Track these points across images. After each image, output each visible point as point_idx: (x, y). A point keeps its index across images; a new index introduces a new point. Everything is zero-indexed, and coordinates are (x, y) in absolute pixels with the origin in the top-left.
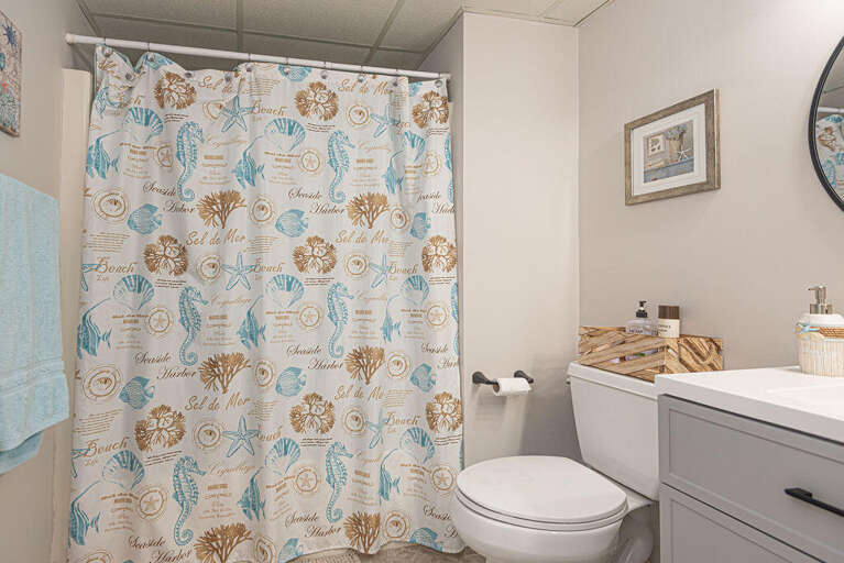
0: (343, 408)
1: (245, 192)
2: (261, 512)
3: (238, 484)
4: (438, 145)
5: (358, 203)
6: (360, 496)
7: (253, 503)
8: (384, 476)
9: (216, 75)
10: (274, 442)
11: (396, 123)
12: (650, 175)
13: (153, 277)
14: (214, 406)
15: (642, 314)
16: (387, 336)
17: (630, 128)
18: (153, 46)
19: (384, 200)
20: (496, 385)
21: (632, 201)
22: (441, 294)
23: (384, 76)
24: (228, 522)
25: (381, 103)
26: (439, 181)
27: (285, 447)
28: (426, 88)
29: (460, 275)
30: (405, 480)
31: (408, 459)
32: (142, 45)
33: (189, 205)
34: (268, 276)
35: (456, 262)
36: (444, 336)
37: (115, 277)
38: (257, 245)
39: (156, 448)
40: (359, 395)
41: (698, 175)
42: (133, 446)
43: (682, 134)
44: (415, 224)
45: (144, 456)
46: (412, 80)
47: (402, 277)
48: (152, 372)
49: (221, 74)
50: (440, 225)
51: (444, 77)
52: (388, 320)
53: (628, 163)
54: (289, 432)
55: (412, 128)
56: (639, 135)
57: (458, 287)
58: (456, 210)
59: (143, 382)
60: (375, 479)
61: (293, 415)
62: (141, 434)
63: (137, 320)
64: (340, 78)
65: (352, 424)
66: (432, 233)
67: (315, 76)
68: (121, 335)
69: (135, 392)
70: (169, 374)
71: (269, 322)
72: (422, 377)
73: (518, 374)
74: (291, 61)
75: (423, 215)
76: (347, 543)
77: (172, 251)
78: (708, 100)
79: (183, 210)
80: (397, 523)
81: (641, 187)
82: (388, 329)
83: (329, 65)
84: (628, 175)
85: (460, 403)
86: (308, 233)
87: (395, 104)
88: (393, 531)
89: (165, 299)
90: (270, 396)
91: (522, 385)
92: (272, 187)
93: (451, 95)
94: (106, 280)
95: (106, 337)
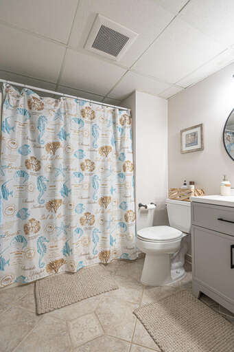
0: (98, 217)
1: (62, 142)
2: (70, 253)
3: (61, 244)
4: (128, 131)
5: (102, 148)
6: (104, 244)
7: (67, 250)
8: (111, 239)
9: (52, 100)
10: (74, 229)
11: (114, 123)
12: (187, 145)
13: (28, 171)
14: (51, 218)
15: (185, 184)
16: (112, 193)
17: (182, 132)
18: (27, 86)
19: (111, 148)
20: (146, 207)
21: (183, 153)
22: (129, 179)
23: (110, 108)
24: (58, 258)
25: (110, 116)
26: (128, 143)
27: (78, 230)
28: (124, 113)
29: (134, 173)
30: (118, 239)
31: (119, 232)
32: (23, 85)
33: (42, 146)
34: (72, 172)
35: (134, 169)
36: (130, 192)
37: (14, 171)
38: (67, 161)
39: (31, 234)
40: (103, 212)
41: (198, 146)
42: (23, 234)
43: (195, 134)
44: (120, 157)
45: (26, 237)
46: (120, 110)
47: (116, 174)
48: (30, 206)
49: (54, 100)
50: (129, 157)
51: (129, 110)
52: (112, 187)
53: (181, 142)
54: (79, 226)
55: (119, 125)
56: (184, 134)
57: (134, 177)
58: (134, 152)
59: (26, 210)
60: (109, 239)
61: (81, 220)
62: (26, 229)
63: (23, 187)
64: (96, 106)
66: (126, 160)
67: (87, 104)
68: (16, 193)
69: (23, 213)
70: (35, 207)
71: (73, 188)
72: (123, 206)
73: (152, 204)
74: (79, 98)
75: (123, 154)
76: (99, 261)
77: (34, 162)
78: (201, 126)
79: (40, 147)
80: (115, 253)
81: (185, 149)
82: (112, 190)
83: (92, 101)
84: (182, 145)
85: (135, 213)
86: (85, 158)
87: (114, 117)
88: (114, 256)
89: (32, 179)
90: (73, 213)
91: (153, 206)
92: (73, 141)
93: (132, 116)
94: (11, 172)
95: (11, 193)
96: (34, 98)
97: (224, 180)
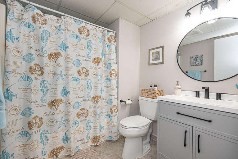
0: (91, 111)
1: (63, 53)
2: (69, 141)
3: (61, 135)
4: (113, 47)
5: (95, 59)
6: (95, 132)
7: (66, 139)
8: (100, 126)
9: (54, 18)
10: (72, 122)
11: (104, 41)
12: (153, 60)
13: (32, 76)
14: (53, 114)
15: (151, 86)
16: (101, 93)
17: (150, 50)
19: (101, 59)
20: (125, 102)
21: (150, 64)
22: (114, 82)
23: (101, 28)
24: (58, 146)
25: (100, 35)
26: (114, 56)
27: (75, 123)
28: (111, 33)
29: (118, 78)
30: (105, 126)
31: (106, 121)
33: (45, 55)
34: (70, 77)
35: (117, 75)
36: (114, 92)
37: (19, 76)
38: (67, 68)
39: (35, 129)
40: (95, 107)
41: (161, 61)
42: (27, 129)
43: (158, 53)
44: (108, 66)
45: (30, 132)
46: (108, 31)
47: (105, 78)
48: (33, 106)
49: (56, 18)
50: (114, 66)
51: (115, 32)
52: (102, 89)
53: (149, 57)
54: (77, 119)
55: (108, 43)
56: (151, 52)
57: (117, 81)
58: (117, 63)
59: (30, 109)
60: (99, 127)
61: (77, 114)
62: (30, 125)
63: (27, 90)
64: (90, 26)
65: (93, 115)
66: (112, 68)
67: (83, 24)
68: (20, 94)
69: (27, 112)
70: (38, 106)
71: (71, 90)
72: (110, 102)
73: (129, 100)
74: (77, 19)
75: (110, 64)
76: (91, 144)
77: (38, 69)
78: (163, 47)
79: (43, 56)
80: (103, 137)
81: (151, 62)
82: (101, 91)
83: (87, 22)
84: (149, 60)
85: (117, 107)
86: (82, 66)
87: (104, 36)
88: (102, 139)
89: (36, 83)
90: (71, 109)
91: (130, 102)
92: (72, 52)
93: (116, 37)
94: (16, 76)
95: (16, 95)
96: (37, 14)
97: (177, 85)
